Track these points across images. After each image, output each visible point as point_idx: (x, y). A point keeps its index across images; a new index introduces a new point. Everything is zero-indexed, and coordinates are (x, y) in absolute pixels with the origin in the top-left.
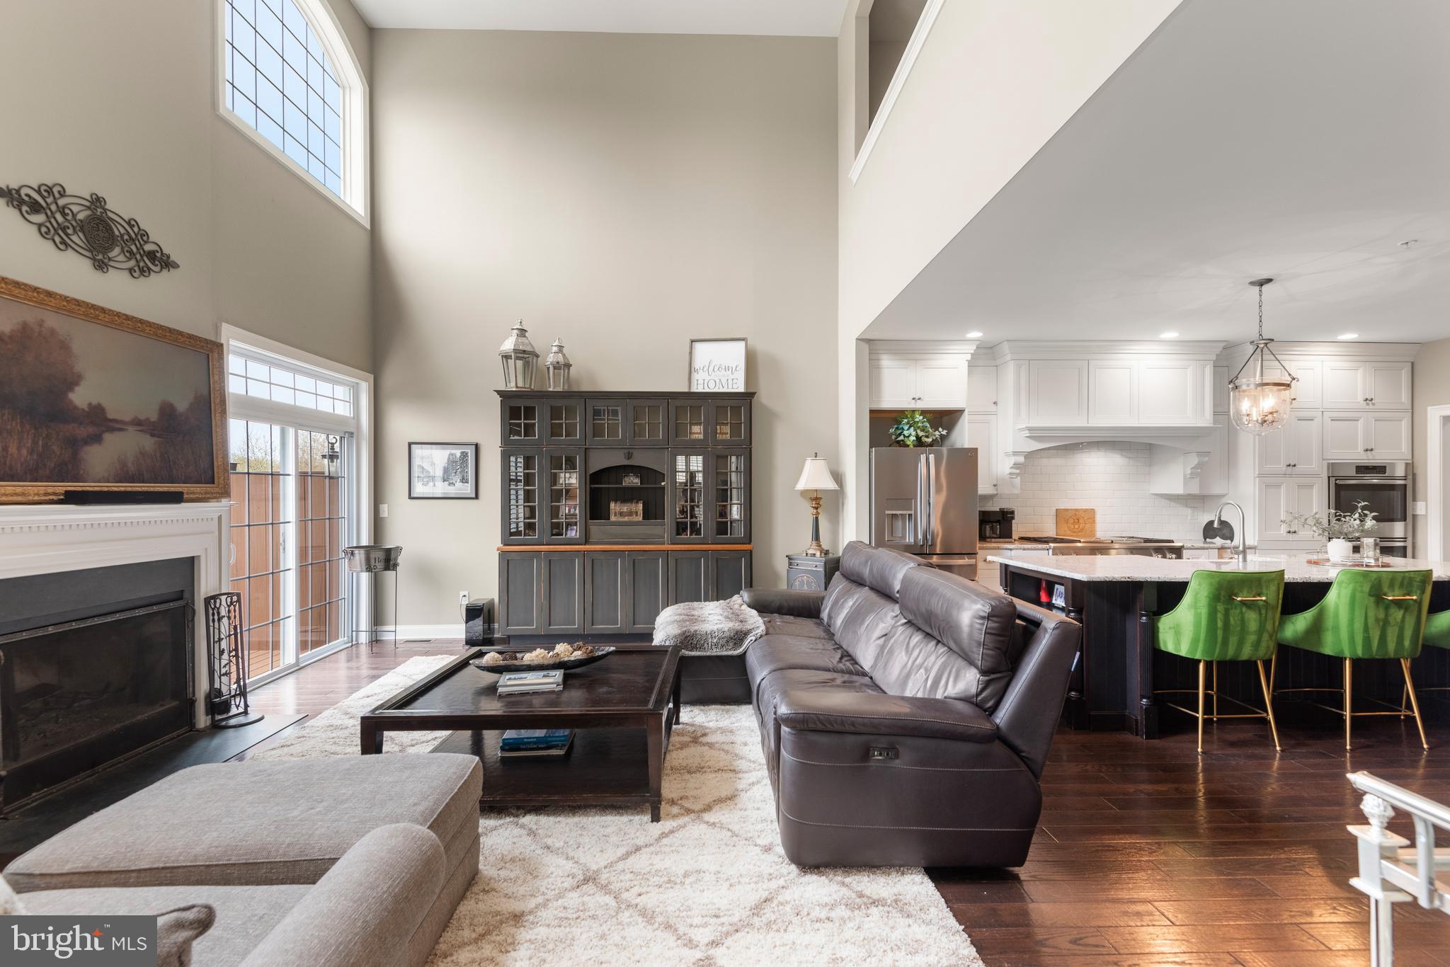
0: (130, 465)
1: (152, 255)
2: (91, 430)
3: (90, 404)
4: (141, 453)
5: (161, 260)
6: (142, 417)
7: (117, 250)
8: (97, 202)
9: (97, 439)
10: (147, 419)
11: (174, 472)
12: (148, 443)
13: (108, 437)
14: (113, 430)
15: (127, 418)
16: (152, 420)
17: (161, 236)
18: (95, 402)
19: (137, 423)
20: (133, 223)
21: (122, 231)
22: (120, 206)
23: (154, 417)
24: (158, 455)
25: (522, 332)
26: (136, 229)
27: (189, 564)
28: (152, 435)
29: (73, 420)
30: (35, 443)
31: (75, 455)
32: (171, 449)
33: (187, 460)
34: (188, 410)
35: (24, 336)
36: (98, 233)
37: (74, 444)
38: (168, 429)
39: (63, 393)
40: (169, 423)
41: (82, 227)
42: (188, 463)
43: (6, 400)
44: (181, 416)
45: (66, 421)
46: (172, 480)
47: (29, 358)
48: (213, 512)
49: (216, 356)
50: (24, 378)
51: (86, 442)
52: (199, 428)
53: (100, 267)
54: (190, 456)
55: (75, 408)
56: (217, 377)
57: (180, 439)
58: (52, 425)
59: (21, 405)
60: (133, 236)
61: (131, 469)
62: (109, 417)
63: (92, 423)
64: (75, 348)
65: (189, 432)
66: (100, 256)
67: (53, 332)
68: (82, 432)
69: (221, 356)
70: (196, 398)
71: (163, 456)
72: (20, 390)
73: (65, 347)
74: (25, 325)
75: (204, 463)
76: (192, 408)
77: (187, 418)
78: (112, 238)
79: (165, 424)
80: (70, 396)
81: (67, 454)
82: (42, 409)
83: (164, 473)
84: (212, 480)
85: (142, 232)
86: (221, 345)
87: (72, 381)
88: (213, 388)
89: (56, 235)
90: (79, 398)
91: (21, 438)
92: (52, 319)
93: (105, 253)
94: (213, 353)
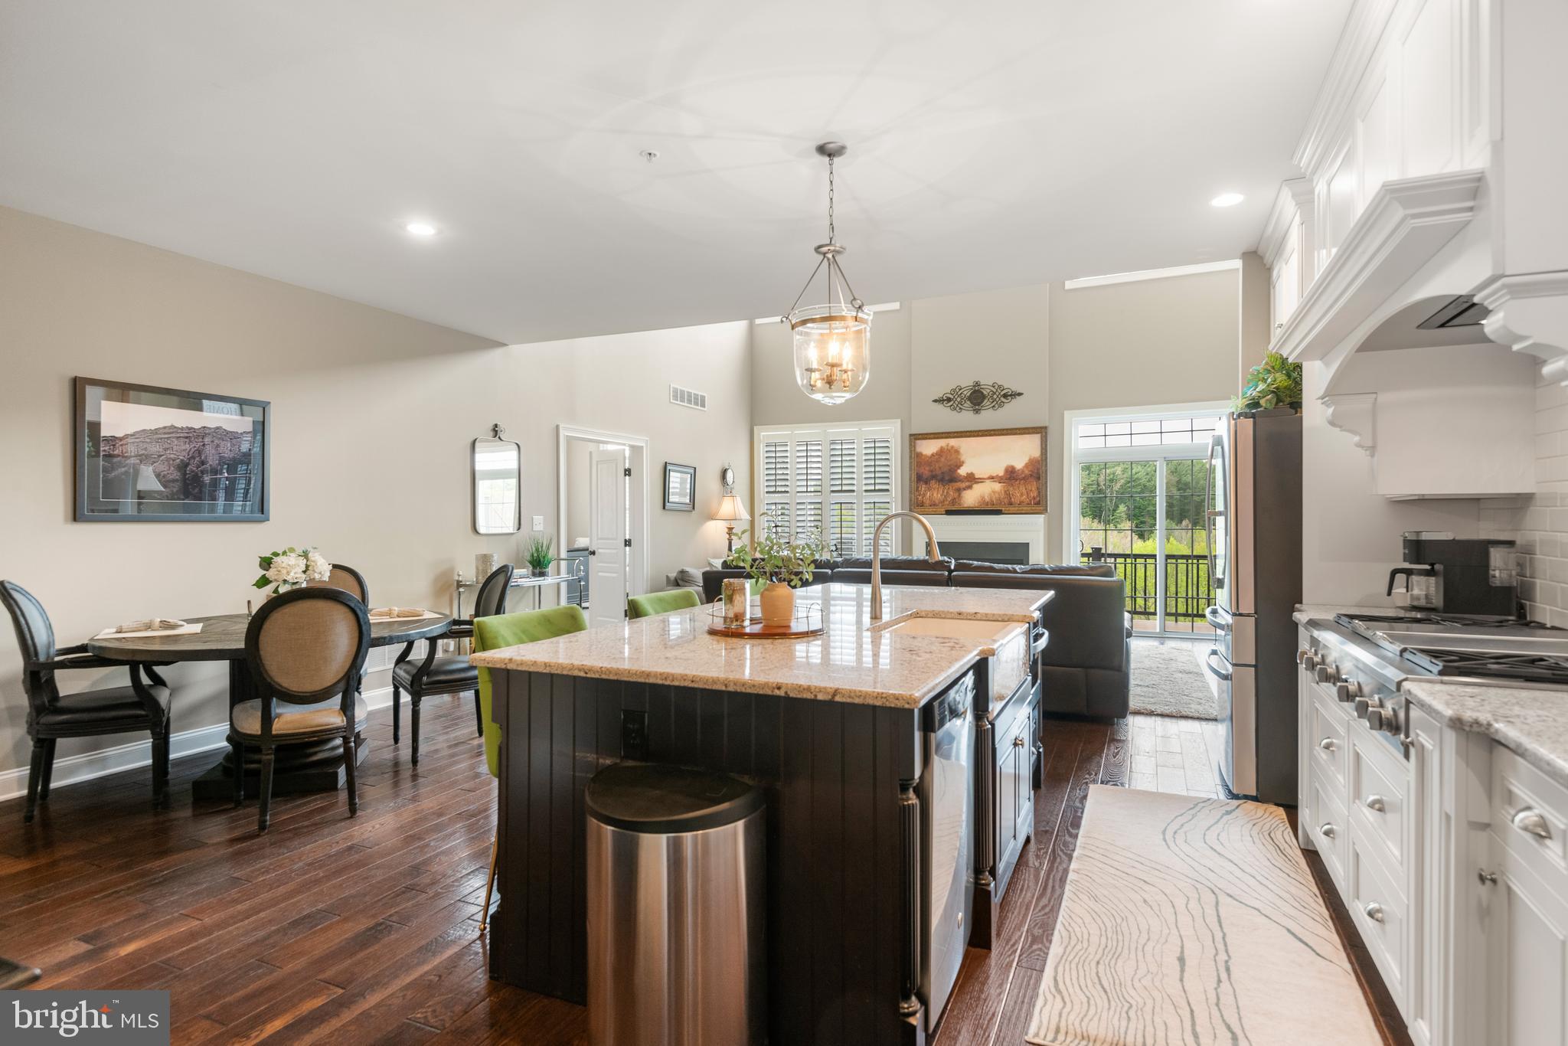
0: (986, 497)
1: (1005, 395)
2: (967, 484)
3: (967, 473)
4: (993, 492)
5: (1011, 395)
6: (994, 475)
7: (986, 401)
8: (977, 384)
9: (970, 487)
10: (997, 475)
11: (1013, 500)
12: (997, 487)
13: (975, 486)
15: (985, 477)
16: (1000, 475)
17: (1011, 384)
18: (969, 472)
19: (992, 478)
20: (994, 384)
21: (989, 391)
22: (986, 381)
23: (1001, 473)
24: (1003, 492)
26: (996, 387)
27: (1025, 546)
28: (1000, 483)
29: (960, 481)
30: (943, 492)
31: (960, 494)
32: (1011, 489)
33: (1020, 493)
34: (1024, 467)
35: (941, 452)
36: (977, 398)
37: (959, 490)
38: (1010, 479)
39: (956, 470)
40: (1011, 476)
41: (970, 399)
42: (1022, 495)
43: (934, 477)
44: (1018, 470)
45: (956, 482)
46: (1011, 504)
47: (943, 460)
48: (1040, 520)
49: (1044, 434)
50: (940, 468)
51: (964, 489)
52: (1031, 475)
53: (977, 412)
54: (1024, 491)
55: (961, 476)
56: (1044, 446)
57: (1018, 482)
58: (951, 484)
59: (939, 478)
60: (995, 390)
61: (987, 499)
62: (977, 477)
63: (968, 481)
64: (962, 451)
65: (1024, 479)
66: (977, 407)
67: (952, 447)
68: (963, 485)
69: (1046, 433)
70: (1030, 459)
71: (1005, 492)
72: (938, 472)
73: (957, 452)
74: (942, 447)
75: (1034, 494)
76: (1027, 466)
77: (1023, 471)
78: (984, 397)
79: (1008, 476)
80: (959, 471)
81: (956, 495)
82: (947, 478)
83: (1006, 501)
84: (1038, 503)
85: (1000, 386)
86: (1046, 428)
87: (960, 465)
88: (1042, 452)
89: (960, 407)
90: (963, 471)
91: (938, 490)
92: (952, 442)
93: (979, 404)
94: (1043, 432)
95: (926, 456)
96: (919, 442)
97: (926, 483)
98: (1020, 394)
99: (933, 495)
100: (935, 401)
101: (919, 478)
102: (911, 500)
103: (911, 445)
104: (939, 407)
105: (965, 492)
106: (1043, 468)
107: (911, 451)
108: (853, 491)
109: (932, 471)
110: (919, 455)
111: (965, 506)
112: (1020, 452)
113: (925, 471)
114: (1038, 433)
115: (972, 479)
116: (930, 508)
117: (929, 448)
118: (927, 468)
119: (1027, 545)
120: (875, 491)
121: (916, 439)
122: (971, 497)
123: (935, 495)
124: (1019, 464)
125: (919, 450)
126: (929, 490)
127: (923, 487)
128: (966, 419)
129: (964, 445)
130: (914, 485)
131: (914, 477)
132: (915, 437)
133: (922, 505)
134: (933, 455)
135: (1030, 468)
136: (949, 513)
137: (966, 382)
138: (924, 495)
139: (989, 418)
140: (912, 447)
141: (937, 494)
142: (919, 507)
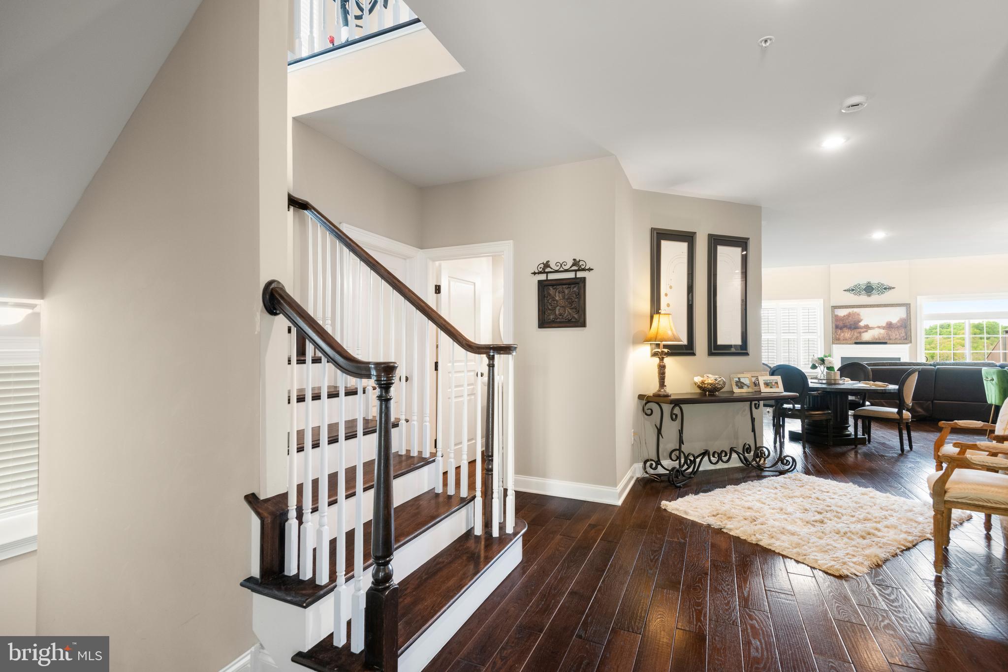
1: (885, 289)
2: (865, 330)
3: (864, 325)
4: (880, 333)
5: (888, 288)
6: (880, 326)
7: (874, 291)
8: (869, 283)
9: (866, 331)
10: (882, 326)
11: (891, 337)
12: (882, 331)
13: (869, 331)
14: (872, 329)
15: (875, 326)
17: (887, 283)
18: (866, 324)
20: (879, 283)
21: (876, 286)
22: (874, 281)
23: (884, 325)
24: (885, 333)
28: (884, 329)
29: (860, 328)
30: (851, 333)
31: (860, 335)
32: (890, 332)
33: (894, 334)
35: (849, 315)
36: (869, 289)
37: (860, 333)
38: (889, 327)
39: (858, 323)
40: (890, 326)
41: (865, 290)
42: (896, 335)
43: (845, 326)
44: (894, 324)
46: (890, 339)
47: (850, 318)
48: (907, 347)
50: (849, 322)
51: (863, 332)
52: (901, 326)
53: (869, 296)
54: (897, 333)
55: (861, 326)
56: (908, 312)
57: (894, 329)
58: (855, 330)
59: (848, 327)
60: (879, 286)
61: (876, 337)
62: (870, 327)
63: (865, 328)
64: (861, 314)
65: (897, 327)
66: (869, 294)
67: (856, 312)
68: (862, 330)
69: (910, 307)
70: (901, 318)
71: (887, 333)
72: (848, 324)
73: (858, 314)
74: (849, 313)
75: (904, 335)
76: (898, 321)
77: (896, 324)
78: (873, 289)
80: (860, 324)
81: (858, 335)
82: (853, 327)
83: (887, 338)
84: (906, 339)
85: (882, 284)
86: (910, 304)
87: (860, 321)
88: (907, 316)
89: (859, 294)
90: (862, 324)
91: (848, 333)
92: (856, 310)
93: (870, 292)
94: (908, 306)
95: (841, 316)
96: (836, 310)
98: (894, 288)
100: (845, 291)
101: (837, 327)
102: (832, 338)
103: (832, 311)
104: (847, 293)
105: (864, 334)
106: (909, 323)
107: (832, 314)
108: (795, 333)
109: (844, 324)
110: (837, 316)
111: (865, 340)
112: (895, 315)
113: (841, 324)
114: (905, 306)
115: (867, 328)
116: (845, 341)
117: (842, 313)
118: (841, 322)
119: (899, 357)
120: (809, 332)
122: (866, 336)
123: (846, 335)
124: (894, 320)
125: (836, 313)
126: (843, 332)
127: (839, 331)
128: (863, 299)
129: (862, 311)
130: (834, 330)
131: (834, 327)
132: (835, 307)
133: (839, 339)
134: (844, 316)
135: (901, 322)
136: (856, 343)
137: (863, 282)
138: (840, 335)
139: (875, 299)
140: (833, 312)
141: (847, 334)
142: (837, 340)
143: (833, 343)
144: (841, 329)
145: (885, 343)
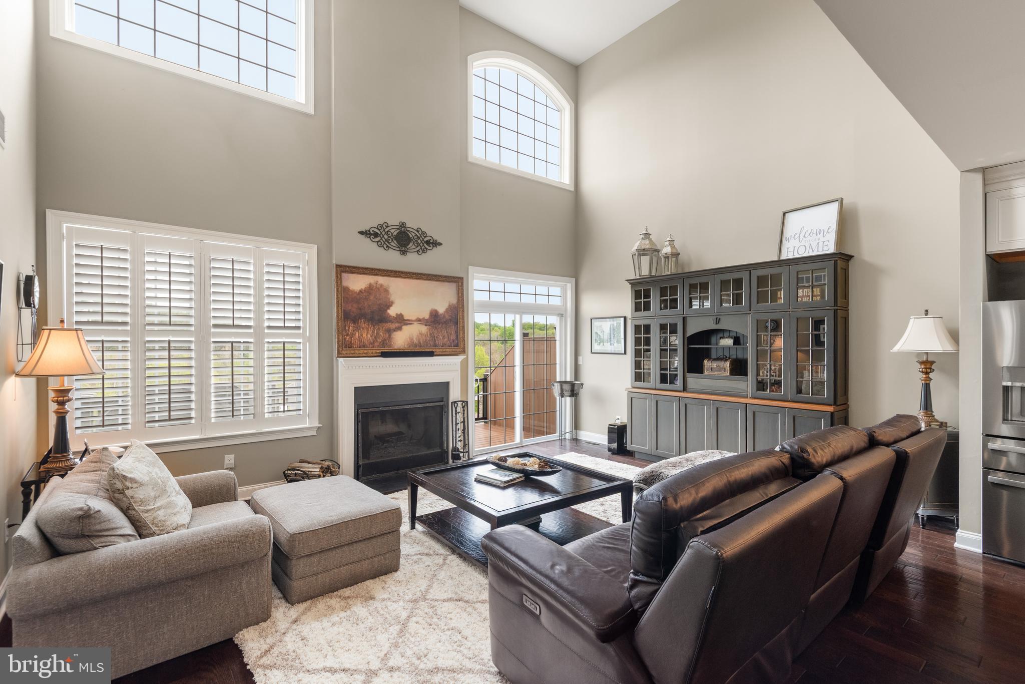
0: (414, 339)
1: (428, 243)
2: (397, 325)
3: (397, 314)
4: (420, 333)
5: (432, 243)
6: (421, 318)
7: (411, 244)
8: (403, 225)
9: (400, 329)
10: (424, 318)
11: (437, 342)
12: (424, 329)
13: (404, 327)
14: (407, 324)
15: (414, 318)
16: (426, 318)
17: (433, 233)
18: (399, 313)
19: (419, 320)
20: (419, 230)
21: (414, 235)
22: (413, 224)
23: (427, 316)
24: (429, 334)
25: (647, 235)
26: (420, 232)
27: (446, 385)
28: (426, 325)
29: (390, 321)
30: (373, 332)
31: (390, 336)
32: (435, 331)
33: (443, 336)
34: (445, 312)
35: (370, 289)
36: (403, 239)
37: (389, 332)
38: (434, 322)
39: (386, 311)
40: (435, 319)
41: (396, 238)
43: (362, 316)
44: (441, 315)
45: (386, 322)
46: (435, 345)
47: (371, 298)
48: (456, 361)
49: (460, 284)
50: (369, 306)
51: (394, 330)
52: (451, 320)
53: (403, 254)
54: (445, 334)
55: (390, 316)
56: (460, 295)
57: (440, 326)
58: (380, 324)
59: (368, 316)
60: (419, 236)
61: (415, 341)
62: (405, 319)
63: (398, 322)
64: (391, 290)
65: (445, 322)
66: (403, 249)
67: (382, 285)
68: (393, 326)
69: (462, 283)
70: (449, 305)
71: (431, 334)
72: (367, 310)
73: (386, 291)
74: (370, 284)
75: (453, 337)
76: (447, 311)
77: (444, 316)
78: (409, 239)
79: (433, 320)
80: (389, 311)
81: (387, 336)
82: (377, 318)
83: (431, 342)
84: (457, 345)
85: (424, 233)
86: (463, 278)
87: (389, 305)
88: (458, 300)
89: (384, 245)
90: (392, 312)
91: (368, 331)
92: (382, 280)
93: (405, 247)
94: (459, 282)
95: (353, 291)
96: (345, 276)
97: (354, 322)
98: (441, 244)
99: (362, 335)
100: (362, 233)
101: (347, 316)
102: (338, 342)
103: (337, 277)
104: (366, 241)
105: (395, 333)
106: (460, 313)
107: (336, 283)
108: (298, 328)
109: (360, 309)
110: (346, 290)
111: (396, 347)
112: (441, 298)
113: (353, 308)
114: (455, 282)
115: (401, 321)
116: (360, 350)
117: (357, 283)
118: (355, 306)
119: (447, 383)
120: (284, 327)
121: (342, 272)
122: (401, 339)
123: (364, 335)
124: (441, 309)
125: (345, 284)
126: (358, 329)
127: (351, 325)
128: (392, 258)
129: (395, 286)
130: (342, 323)
131: (341, 314)
132: (342, 269)
133: (350, 346)
134: (361, 291)
135: (450, 313)
136: (385, 355)
137: (394, 221)
138: (353, 335)
139: (413, 261)
140: (339, 280)
141: (366, 334)
142: (347, 348)
143: (340, 355)
144: (355, 321)
145: (431, 354)
